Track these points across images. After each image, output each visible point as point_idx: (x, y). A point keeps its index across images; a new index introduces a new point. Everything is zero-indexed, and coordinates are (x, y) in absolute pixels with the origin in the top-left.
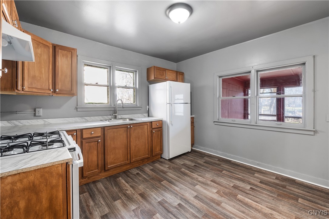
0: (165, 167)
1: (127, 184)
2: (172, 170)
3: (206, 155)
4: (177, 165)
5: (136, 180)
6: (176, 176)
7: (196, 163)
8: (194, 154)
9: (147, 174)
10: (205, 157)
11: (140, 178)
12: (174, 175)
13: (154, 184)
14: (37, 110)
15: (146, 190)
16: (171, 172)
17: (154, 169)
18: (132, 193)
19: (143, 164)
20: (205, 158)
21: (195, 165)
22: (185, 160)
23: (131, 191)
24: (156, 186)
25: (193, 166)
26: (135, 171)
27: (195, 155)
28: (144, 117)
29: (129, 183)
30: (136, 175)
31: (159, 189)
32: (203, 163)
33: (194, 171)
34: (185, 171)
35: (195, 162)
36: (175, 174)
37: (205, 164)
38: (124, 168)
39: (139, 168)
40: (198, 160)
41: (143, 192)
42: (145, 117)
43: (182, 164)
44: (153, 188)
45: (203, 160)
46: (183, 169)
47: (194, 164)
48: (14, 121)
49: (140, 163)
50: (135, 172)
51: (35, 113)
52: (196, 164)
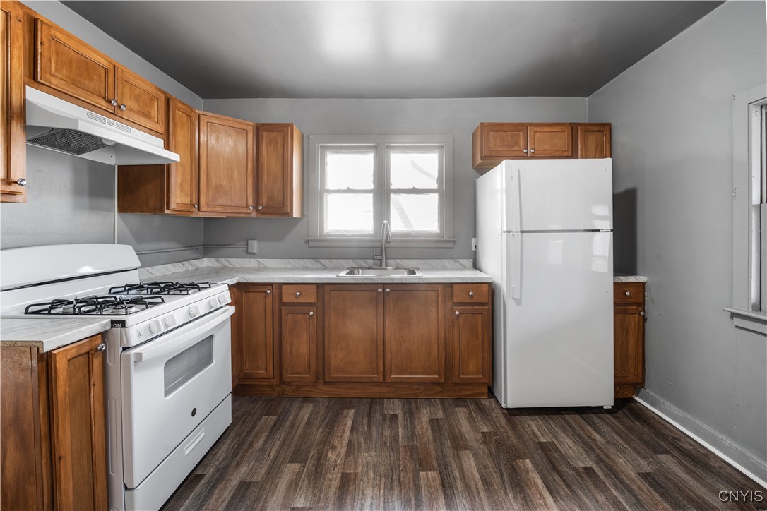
0: (476, 429)
1: (347, 434)
2: (488, 447)
3: (681, 450)
4: (520, 437)
5: (374, 433)
6: (482, 476)
7: (599, 461)
8: (623, 424)
9: (413, 428)
10: (667, 452)
11: (387, 433)
12: (479, 469)
13: (399, 467)
14: (250, 242)
15: (367, 472)
16: (481, 453)
17: (441, 423)
18: (336, 461)
19: (427, 395)
20: (663, 458)
21: (588, 470)
22: (564, 431)
23: (338, 455)
24: (399, 476)
25: (575, 469)
26: (394, 408)
27: (627, 428)
28: (460, 269)
29: (355, 432)
30: (387, 420)
31: (396, 491)
32: (633, 474)
33: (563, 490)
34: (527, 472)
35: (598, 456)
36: (485, 467)
37: (641, 486)
38: (375, 391)
39: (410, 403)
40: (623, 452)
41: (356, 474)
42: (464, 268)
43: (540, 444)
44: (387, 477)
45: (644, 463)
46: (528, 461)
47: (590, 463)
48: (222, 259)
49: (419, 390)
50: (394, 410)
51: (247, 248)
52: (595, 467)
